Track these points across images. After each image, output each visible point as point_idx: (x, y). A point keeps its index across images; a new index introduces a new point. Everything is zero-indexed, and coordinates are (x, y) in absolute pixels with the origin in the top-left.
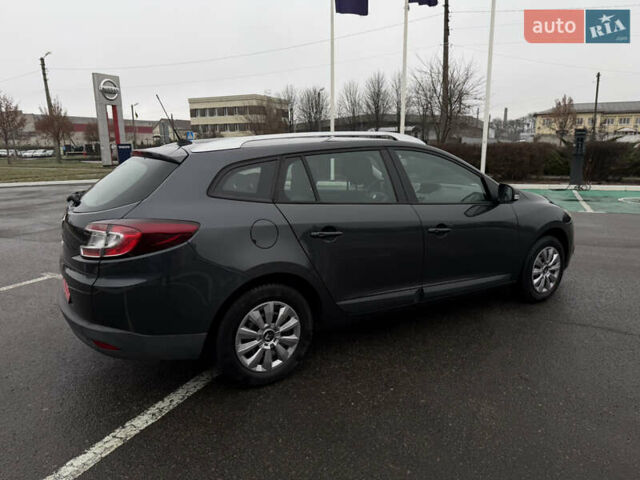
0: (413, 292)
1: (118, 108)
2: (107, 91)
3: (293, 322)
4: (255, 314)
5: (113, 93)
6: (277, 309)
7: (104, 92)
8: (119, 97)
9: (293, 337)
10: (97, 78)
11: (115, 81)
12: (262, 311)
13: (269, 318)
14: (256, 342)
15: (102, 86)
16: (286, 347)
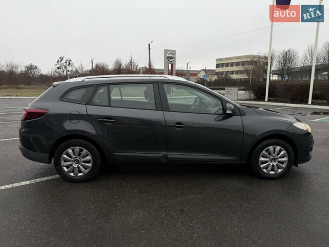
0: (160, 155)
1: (174, 65)
2: (170, 58)
3: (89, 158)
4: (70, 151)
5: (172, 58)
6: (81, 150)
7: (168, 58)
8: (175, 60)
9: (90, 165)
10: (166, 51)
11: (173, 52)
12: (73, 151)
13: (77, 154)
14: (70, 163)
15: (168, 55)
16: (86, 169)
